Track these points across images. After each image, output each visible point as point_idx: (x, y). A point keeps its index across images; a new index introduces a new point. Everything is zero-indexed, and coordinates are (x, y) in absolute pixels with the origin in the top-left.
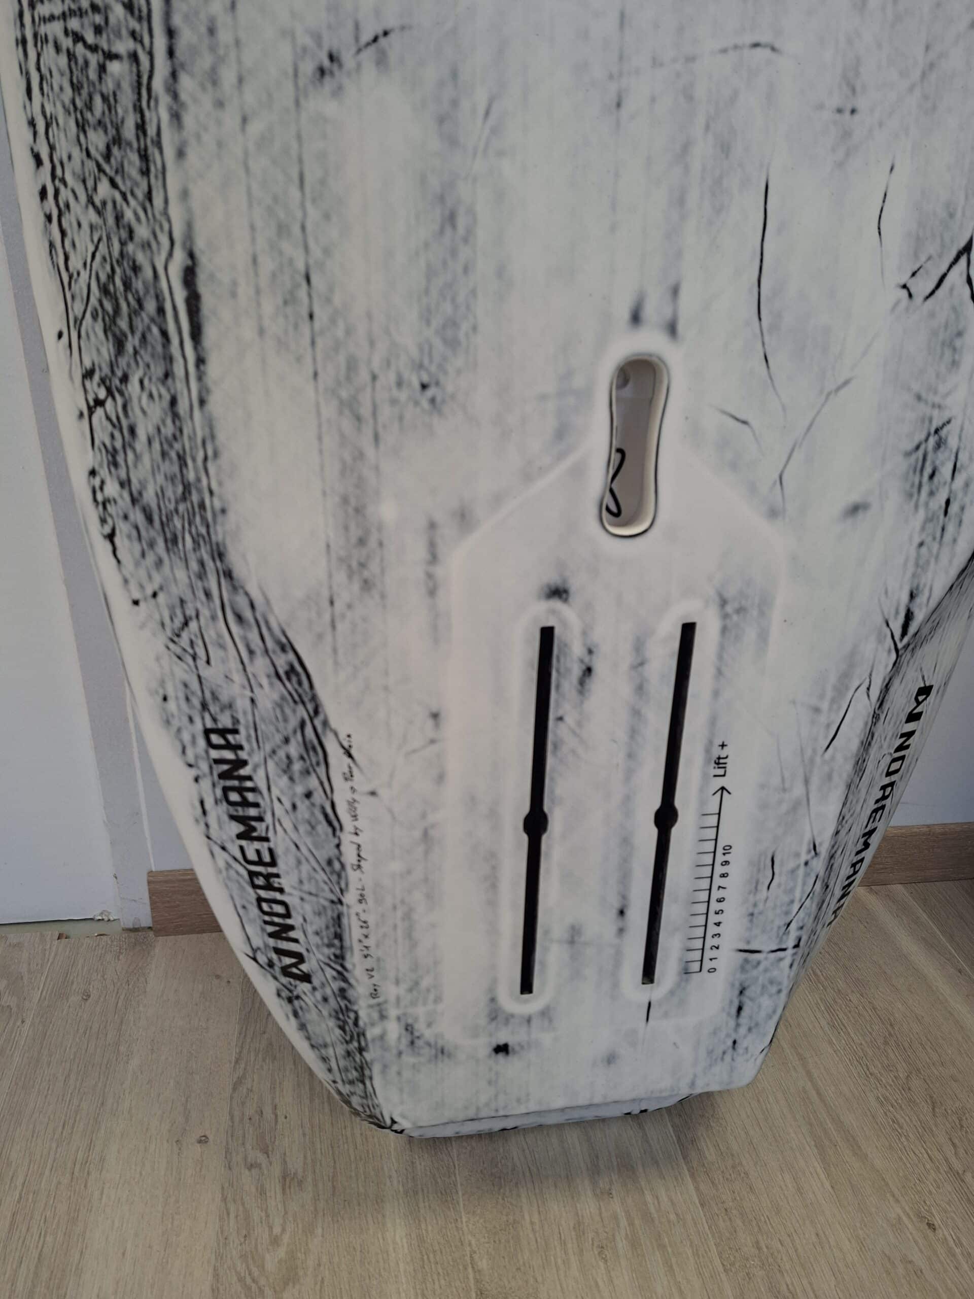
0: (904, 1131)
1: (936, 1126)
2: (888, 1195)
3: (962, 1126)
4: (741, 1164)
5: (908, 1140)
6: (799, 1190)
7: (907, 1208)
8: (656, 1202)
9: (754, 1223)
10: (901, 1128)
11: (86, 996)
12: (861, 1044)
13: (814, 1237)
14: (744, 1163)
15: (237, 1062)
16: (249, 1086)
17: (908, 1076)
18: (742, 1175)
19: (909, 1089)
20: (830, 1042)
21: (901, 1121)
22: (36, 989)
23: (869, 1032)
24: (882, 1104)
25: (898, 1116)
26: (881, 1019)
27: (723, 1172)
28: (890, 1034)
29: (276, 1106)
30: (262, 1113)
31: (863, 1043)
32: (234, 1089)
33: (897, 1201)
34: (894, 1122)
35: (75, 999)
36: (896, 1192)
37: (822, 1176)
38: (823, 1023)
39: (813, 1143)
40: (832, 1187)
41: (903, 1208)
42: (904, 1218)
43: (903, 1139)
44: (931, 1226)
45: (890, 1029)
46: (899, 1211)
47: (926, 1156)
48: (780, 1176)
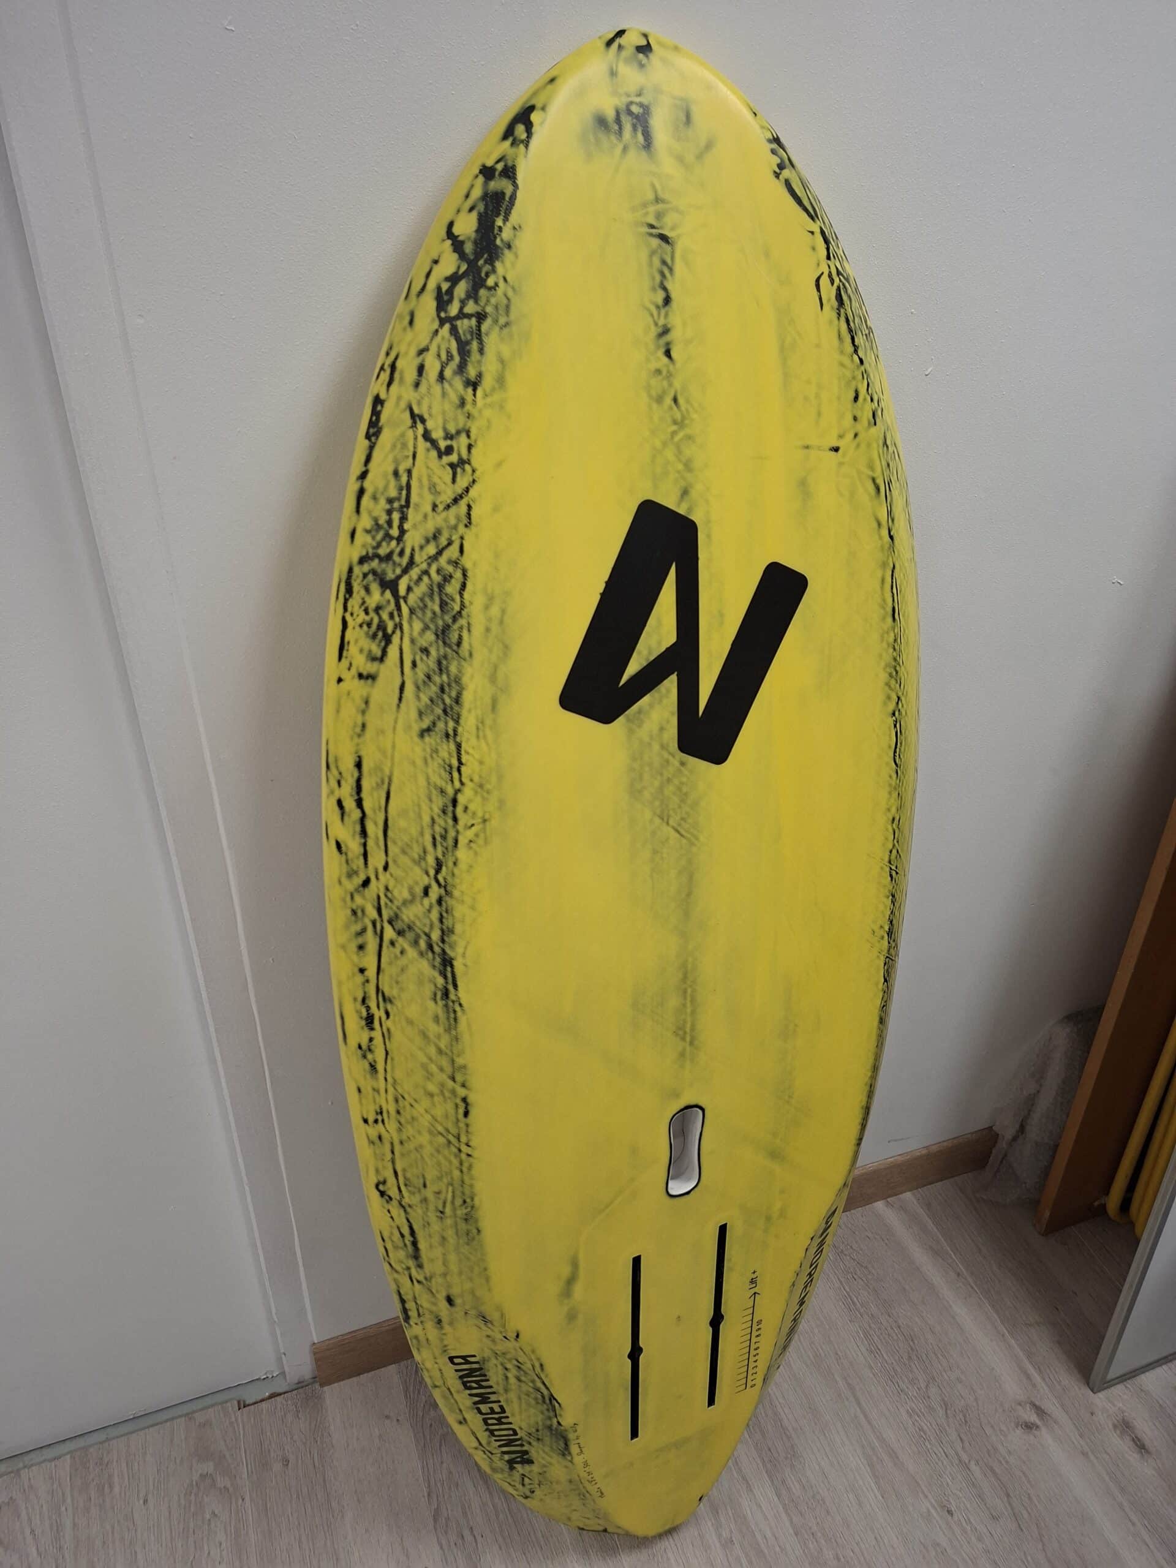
0: (927, 1436)
1: (948, 1426)
2: (921, 1495)
3: (966, 1421)
4: (818, 1493)
5: (930, 1443)
6: (860, 1504)
7: (933, 1501)
8: (765, 1541)
9: (833, 1540)
10: (925, 1434)
11: (286, 1462)
12: (892, 1363)
13: (874, 1542)
14: (821, 1491)
15: (429, 1495)
16: (446, 1515)
17: (927, 1385)
18: (821, 1502)
19: (929, 1397)
20: (871, 1368)
21: (925, 1428)
22: (241, 1464)
23: (896, 1349)
24: (911, 1416)
25: (922, 1424)
26: (904, 1335)
27: (807, 1503)
28: (912, 1349)
29: (471, 1528)
30: (463, 1536)
31: (893, 1362)
32: (435, 1520)
33: (926, 1497)
34: (920, 1430)
35: (277, 1467)
36: (926, 1491)
37: (876, 1491)
38: (863, 1349)
39: (865, 1462)
40: (883, 1497)
41: (931, 1504)
42: (933, 1511)
43: (927, 1443)
44: (950, 1512)
45: (911, 1343)
46: (928, 1505)
47: (943, 1454)
48: (846, 1495)
